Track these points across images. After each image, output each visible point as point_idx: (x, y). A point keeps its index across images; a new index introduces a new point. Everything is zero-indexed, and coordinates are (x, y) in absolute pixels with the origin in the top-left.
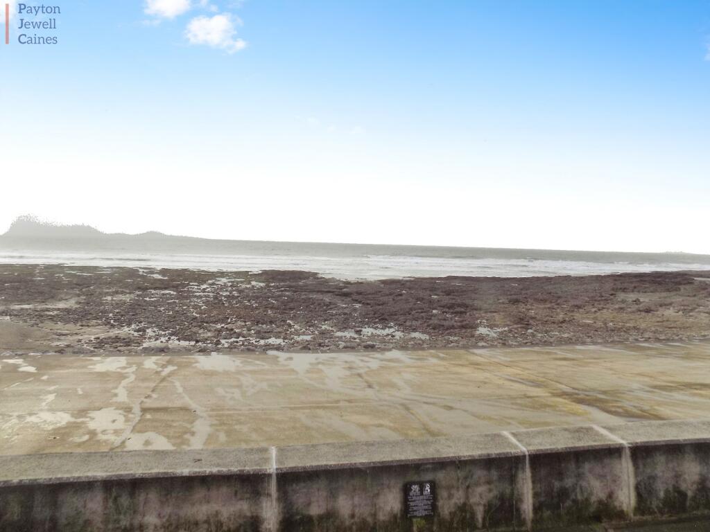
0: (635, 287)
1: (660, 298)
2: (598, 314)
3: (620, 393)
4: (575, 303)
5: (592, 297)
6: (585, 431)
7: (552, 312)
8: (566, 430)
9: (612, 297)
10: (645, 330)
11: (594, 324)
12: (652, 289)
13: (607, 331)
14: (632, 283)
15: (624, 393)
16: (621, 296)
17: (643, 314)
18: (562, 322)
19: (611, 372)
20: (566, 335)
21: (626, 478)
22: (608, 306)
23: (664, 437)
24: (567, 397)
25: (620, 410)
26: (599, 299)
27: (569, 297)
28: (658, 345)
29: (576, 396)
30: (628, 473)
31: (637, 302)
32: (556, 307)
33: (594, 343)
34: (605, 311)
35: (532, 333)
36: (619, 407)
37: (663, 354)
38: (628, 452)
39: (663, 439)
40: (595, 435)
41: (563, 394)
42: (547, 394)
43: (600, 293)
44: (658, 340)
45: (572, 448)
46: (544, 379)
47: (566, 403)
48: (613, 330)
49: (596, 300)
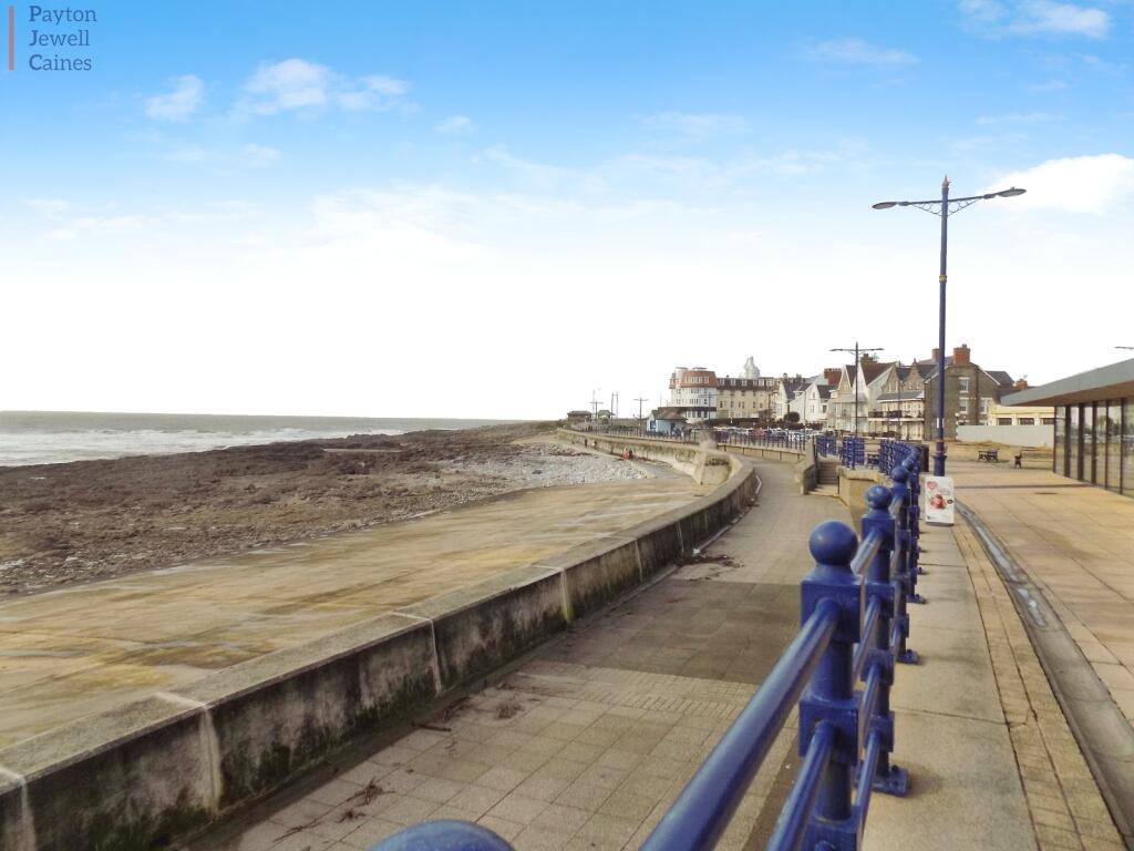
0: (248, 468)
1: (282, 481)
2: (192, 515)
3: (222, 632)
4: (156, 501)
5: (184, 488)
6: (141, 706)
7: (115, 520)
8: (107, 715)
9: (214, 485)
10: (263, 531)
11: (187, 532)
12: (271, 468)
13: (208, 540)
14: (243, 461)
15: (227, 631)
16: (228, 482)
17: (260, 506)
18: (133, 535)
19: (208, 603)
20: (140, 556)
21: (207, 757)
22: (209, 500)
23: (260, 678)
24: (134, 659)
25: (219, 658)
26: (195, 489)
27: (144, 491)
28: (278, 550)
29: (150, 654)
30: (209, 748)
31: (250, 489)
32: (120, 510)
33: (185, 562)
34: (204, 508)
35: (75, 562)
36: (217, 654)
37: (284, 562)
38: (209, 718)
39: (258, 682)
40: (158, 708)
41: (130, 656)
42: (97, 664)
43: (197, 481)
44: (278, 542)
45: (115, 741)
46: (91, 640)
47: (133, 671)
48: (215, 538)
49: (189, 493)
